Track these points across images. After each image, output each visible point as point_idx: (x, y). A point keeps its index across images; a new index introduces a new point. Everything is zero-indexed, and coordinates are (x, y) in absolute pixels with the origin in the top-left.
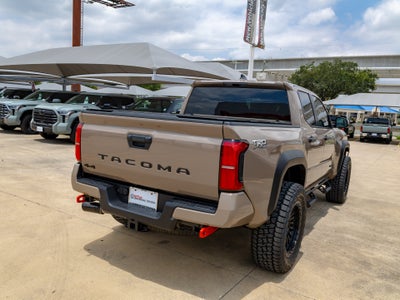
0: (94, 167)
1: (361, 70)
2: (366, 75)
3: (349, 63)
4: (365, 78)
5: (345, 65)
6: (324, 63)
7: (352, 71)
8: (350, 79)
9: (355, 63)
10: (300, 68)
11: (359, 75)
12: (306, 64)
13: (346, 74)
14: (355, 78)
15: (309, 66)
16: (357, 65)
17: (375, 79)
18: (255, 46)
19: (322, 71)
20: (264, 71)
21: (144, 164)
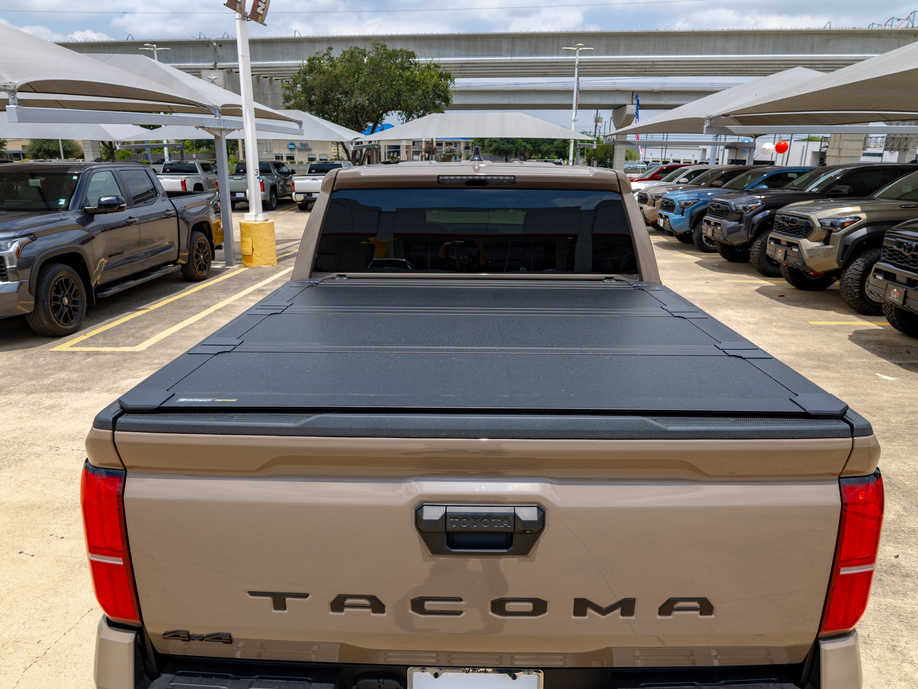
1: (422, 64)
2: (434, 76)
3: (401, 51)
4: (433, 83)
5: (394, 56)
6: (352, 51)
7: (408, 68)
8: (407, 84)
9: (410, 50)
10: (308, 61)
11: (422, 77)
12: (316, 54)
13: (400, 75)
14: (417, 82)
15: (323, 57)
16: (414, 55)
17: (449, 81)
18: (247, 17)
19: (353, 70)
20: (218, 67)
21: (507, 604)
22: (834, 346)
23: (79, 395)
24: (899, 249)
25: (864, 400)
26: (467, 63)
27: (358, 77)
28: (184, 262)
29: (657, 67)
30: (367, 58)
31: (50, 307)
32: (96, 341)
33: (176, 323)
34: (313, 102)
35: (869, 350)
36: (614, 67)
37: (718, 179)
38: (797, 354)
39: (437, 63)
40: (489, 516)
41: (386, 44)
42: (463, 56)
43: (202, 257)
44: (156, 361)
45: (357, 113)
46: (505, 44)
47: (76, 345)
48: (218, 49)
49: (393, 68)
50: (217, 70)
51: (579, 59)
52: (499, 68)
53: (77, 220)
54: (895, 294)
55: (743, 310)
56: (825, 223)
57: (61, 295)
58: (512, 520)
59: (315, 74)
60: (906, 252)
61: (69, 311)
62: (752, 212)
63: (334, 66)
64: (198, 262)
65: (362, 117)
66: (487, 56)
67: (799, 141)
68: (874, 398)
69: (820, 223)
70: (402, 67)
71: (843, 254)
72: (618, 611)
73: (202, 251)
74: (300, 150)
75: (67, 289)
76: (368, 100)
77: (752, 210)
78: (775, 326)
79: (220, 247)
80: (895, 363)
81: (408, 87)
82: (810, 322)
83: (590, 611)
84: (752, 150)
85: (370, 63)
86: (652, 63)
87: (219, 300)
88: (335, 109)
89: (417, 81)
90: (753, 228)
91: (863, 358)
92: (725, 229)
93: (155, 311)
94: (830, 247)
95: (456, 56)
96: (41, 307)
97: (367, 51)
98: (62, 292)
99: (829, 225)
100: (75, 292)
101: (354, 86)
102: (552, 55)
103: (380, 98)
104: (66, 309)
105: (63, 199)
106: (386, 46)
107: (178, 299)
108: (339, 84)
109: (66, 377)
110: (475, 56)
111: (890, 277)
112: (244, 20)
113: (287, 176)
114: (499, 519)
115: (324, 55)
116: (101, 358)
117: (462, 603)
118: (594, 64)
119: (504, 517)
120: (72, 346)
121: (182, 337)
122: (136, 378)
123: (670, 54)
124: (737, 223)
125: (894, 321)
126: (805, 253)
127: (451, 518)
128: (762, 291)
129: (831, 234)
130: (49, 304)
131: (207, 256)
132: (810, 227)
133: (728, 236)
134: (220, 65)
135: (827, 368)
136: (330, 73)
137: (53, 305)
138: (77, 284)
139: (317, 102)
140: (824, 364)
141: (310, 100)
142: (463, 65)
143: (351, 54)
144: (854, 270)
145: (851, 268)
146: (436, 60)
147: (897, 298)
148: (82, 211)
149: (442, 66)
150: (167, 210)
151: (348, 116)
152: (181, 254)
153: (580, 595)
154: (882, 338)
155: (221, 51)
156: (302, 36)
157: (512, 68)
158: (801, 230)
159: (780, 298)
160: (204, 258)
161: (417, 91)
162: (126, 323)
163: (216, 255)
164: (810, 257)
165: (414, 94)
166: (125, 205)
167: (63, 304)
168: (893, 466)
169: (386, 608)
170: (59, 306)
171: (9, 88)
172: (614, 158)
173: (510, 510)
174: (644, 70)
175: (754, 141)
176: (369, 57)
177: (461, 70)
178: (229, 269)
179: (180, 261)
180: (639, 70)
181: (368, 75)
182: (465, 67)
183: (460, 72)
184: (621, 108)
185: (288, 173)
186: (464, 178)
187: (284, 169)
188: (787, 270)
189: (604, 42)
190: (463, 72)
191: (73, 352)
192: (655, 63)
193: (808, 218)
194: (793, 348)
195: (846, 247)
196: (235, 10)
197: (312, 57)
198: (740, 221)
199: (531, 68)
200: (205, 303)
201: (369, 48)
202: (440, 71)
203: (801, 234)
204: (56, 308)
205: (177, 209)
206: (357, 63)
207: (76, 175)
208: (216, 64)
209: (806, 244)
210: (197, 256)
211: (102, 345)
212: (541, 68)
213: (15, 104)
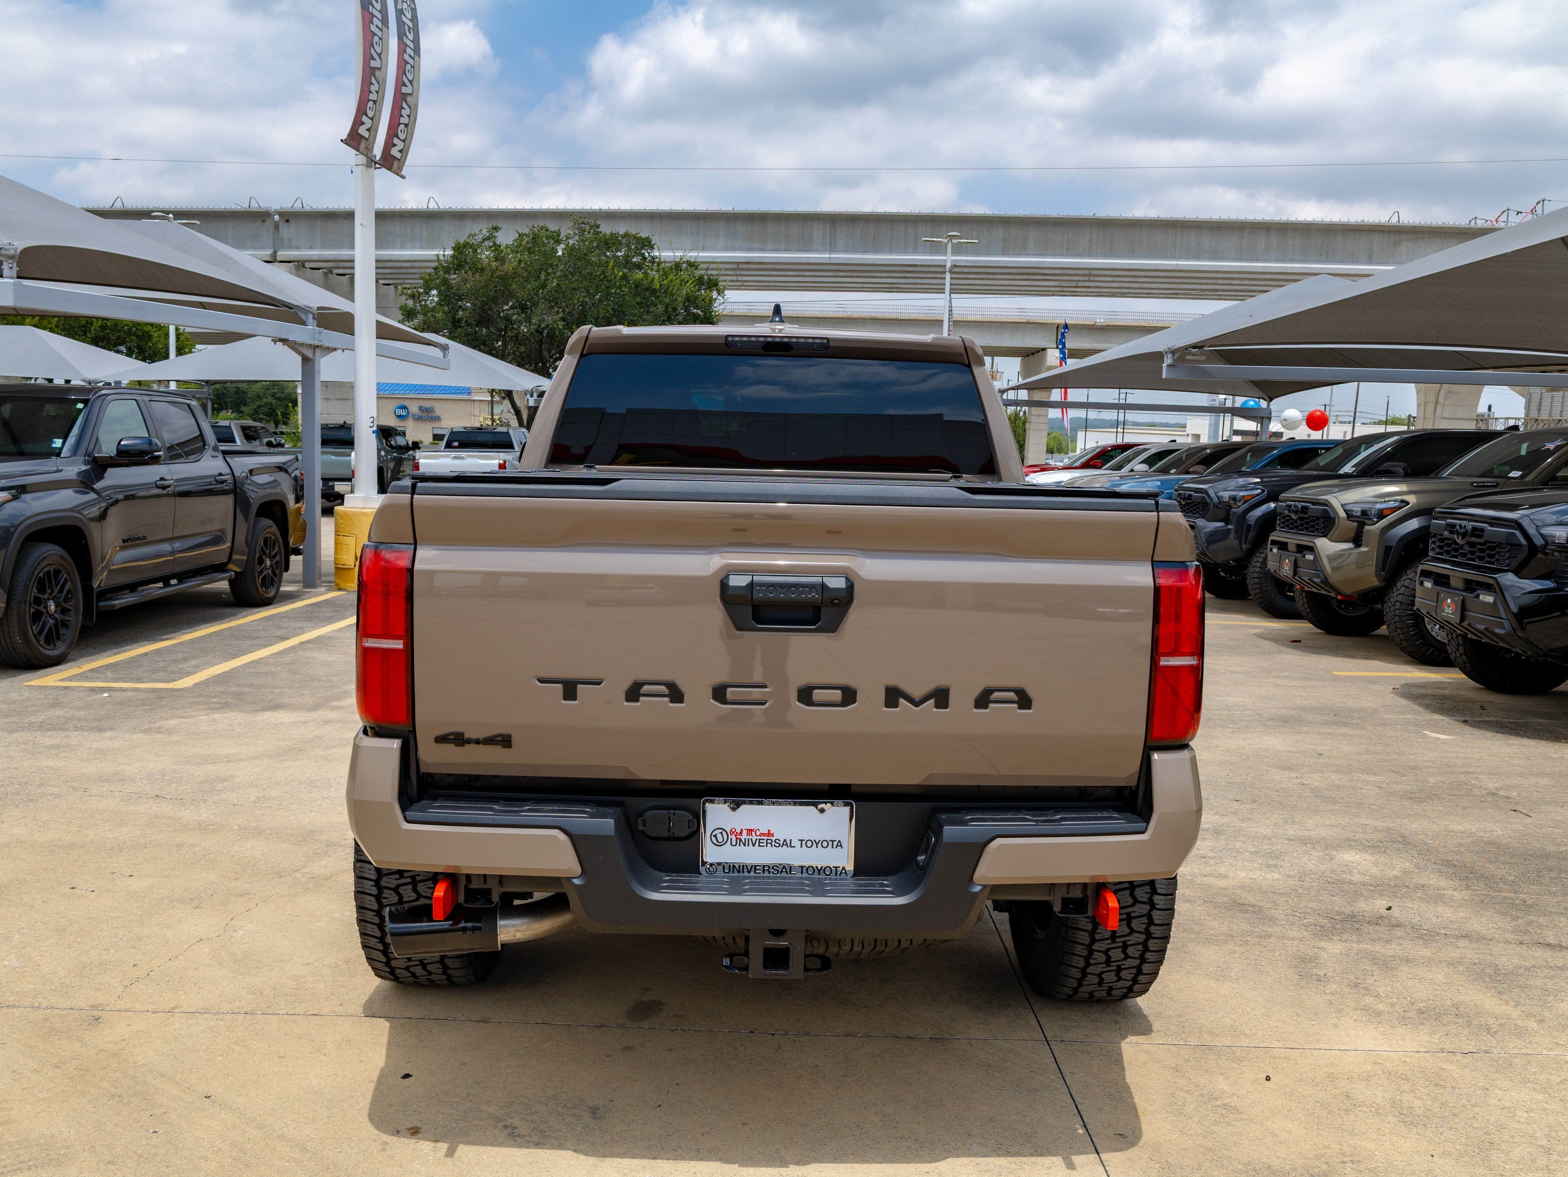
0: (505, 741)
1: (665, 262)
2: (687, 282)
3: (626, 235)
4: (684, 292)
5: (614, 244)
6: (534, 234)
7: (639, 266)
8: (637, 294)
9: (644, 235)
10: (454, 249)
11: (665, 282)
12: (469, 237)
13: (624, 277)
14: (654, 292)
15: (482, 242)
16: (650, 243)
17: (715, 294)
18: (376, 163)
19: (536, 266)
20: (279, 259)
21: (815, 691)
22: (1367, 700)
23: (97, 735)
24: (1452, 536)
25: (1394, 759)
26: (747, 263)
27: (546, 280)
28: (238, 570)
29: (1098, 279)
30: (563, 246)
31: (28, 614)
32: (101, 676)
33: (235, 656)
34: (460, 320)
35: (1421, 705)
36: (1018, 277)
37: (1197, 464)
38: (1303, 709)
39: (692, 260)
40: (796, 585)
41: (598, 223)
42: (740, 249)
43: (268, 563)
44: (215, 700)
45: (541, 343)
46: (818, 231)
47: (70, 679)
48: (283, 227)
49: (611, 264)
50: (276, 264)
51: (952, 261)
52: (807, 273)
53: (80, 473)
54: (1449, 607)
55: (1226, 657)
56: (1352, 511)
57: (46, 596)
58: (820, 589)
59: (466, 272)
60: (1460, 538)
61: (54, 625)
62: (1246, 506)
63: (500, 258)
64: (261, 572)
65: (549, 352)
66: (785, 250)
67: (1371, 423)
68: (1412, 757)
69: (1345, 510)
70: (627, 263)
71: (1385, 562)
72: (932, 702)
73: (270, 553)
74: (418, 419)
75: (56, 587)
76: (563, 319)
77: (1245, 502)
78: (1275, 677)
79: (297, 552)
80: (1458, 721)
81: (638, 299)
82: (1335, 673)
83: (902, 701)
84: (1265, 421)
85: (570, 255)
86: (1087, 272)
87: (303, 630)
88: (500, 336)
89: (655, 289)
90: (1248, 531)
91: (1409, 714)
92: (1203, 536)
93: (192, 641)
94: (1363, 549)
95: (726, 249)
96: (15, 612)
97: (562, 235)
98: (49, 591)
99: (1359, 514)
100: (67, 595)
101: (538, 296)
102: (905, 252)
103: (585, 317)
104: (52, 622)
105: (60, 438)
106: (598, 227)
107: (230, 628)
108: (508, 290)
109: (66, 715)
110: (763, 250)
111: (1441, 580)
112: (371, 167)
113: (404, 453)
114: (807, 587)
115: (484, 240)
116: (117, 695)
117: (767, 690)
118: (981, 270)
119: (812, 586)
120: (60, 680)
121: (250, 673)
122: (187, 718)
123: (1118, 257)
124: (1223, 524)
125: (1465, 663)
126: (1325, 561)
127: (758, 586)
128: (1265, 636)
129: (1363, 528)
130: (27, 608)
131: (277, 562)
132: (1330, 518)
133: (1207, 548)
134: (282, 254)
135: (1346, 725)
136: (493, 272)
137: (32, 610)
138: (71, 580)
139: (466, 321)
140: (1344, 719)
141: (453, 317)
142: (741, 266)
143: (533, 239)
144: (1403, 588)
145: (1399, 585)
146: (692, 255)
147: (1452, 614)
148: (90, 459)
149: (702, 266)
150: (220, 474)
151: (522, 349)
152: (234, 557)
153: (892, 682)
154: (1446, 692)
155: (286, 231)
156: (442, 207)
157: (830, 274)
158: (1317, 524)
159: (1293, 643)
160: (271, 566)
161: (656, 306)
162: (146, 654)
163: (291, 563)
164: (1334, 569)
165: (648, 312)
166: (161, 453)
167: (47, 613)
168: (1414, 826)
169: (685, 697)
170: (41, 614)
171: (7, 252)
172: (1026, 446)
173: (817, 580)
174: (1074, 284)
175: (1268, 406)
176: (567, 245)
177: (736, 275)
178: (310, 592)
179: (231, 566)
180: (1064, 284)
181: (565, 276)
182: (743, 269)
183: (735, 278)
184: (1036, 354)
185: (407, 448)
186: (761, 339)
187: (400, 441)
188: (1305, 600)
189: (999, 232)
190: (740, 278)
191: (66, 688)
192: (1093, 272)
193: (1326, 504)
194: (1298, 702)
195: (1388, 549)
196: (358, 151)
197: (462, 241)
198: (1227, 520)
199: (867, 274)
200: (279, 633)
201: (566, 229)
202: (698, 273)
203: (1317, 529)
204: (37, 617)
205: (236, 474)
206: (545, 254)
207: (81, 401)
208: (275, 252)
209: (1326, 546)
210: (261, 561)
211: (114, 680)
212: (885, 275)
213: (12, 278)
